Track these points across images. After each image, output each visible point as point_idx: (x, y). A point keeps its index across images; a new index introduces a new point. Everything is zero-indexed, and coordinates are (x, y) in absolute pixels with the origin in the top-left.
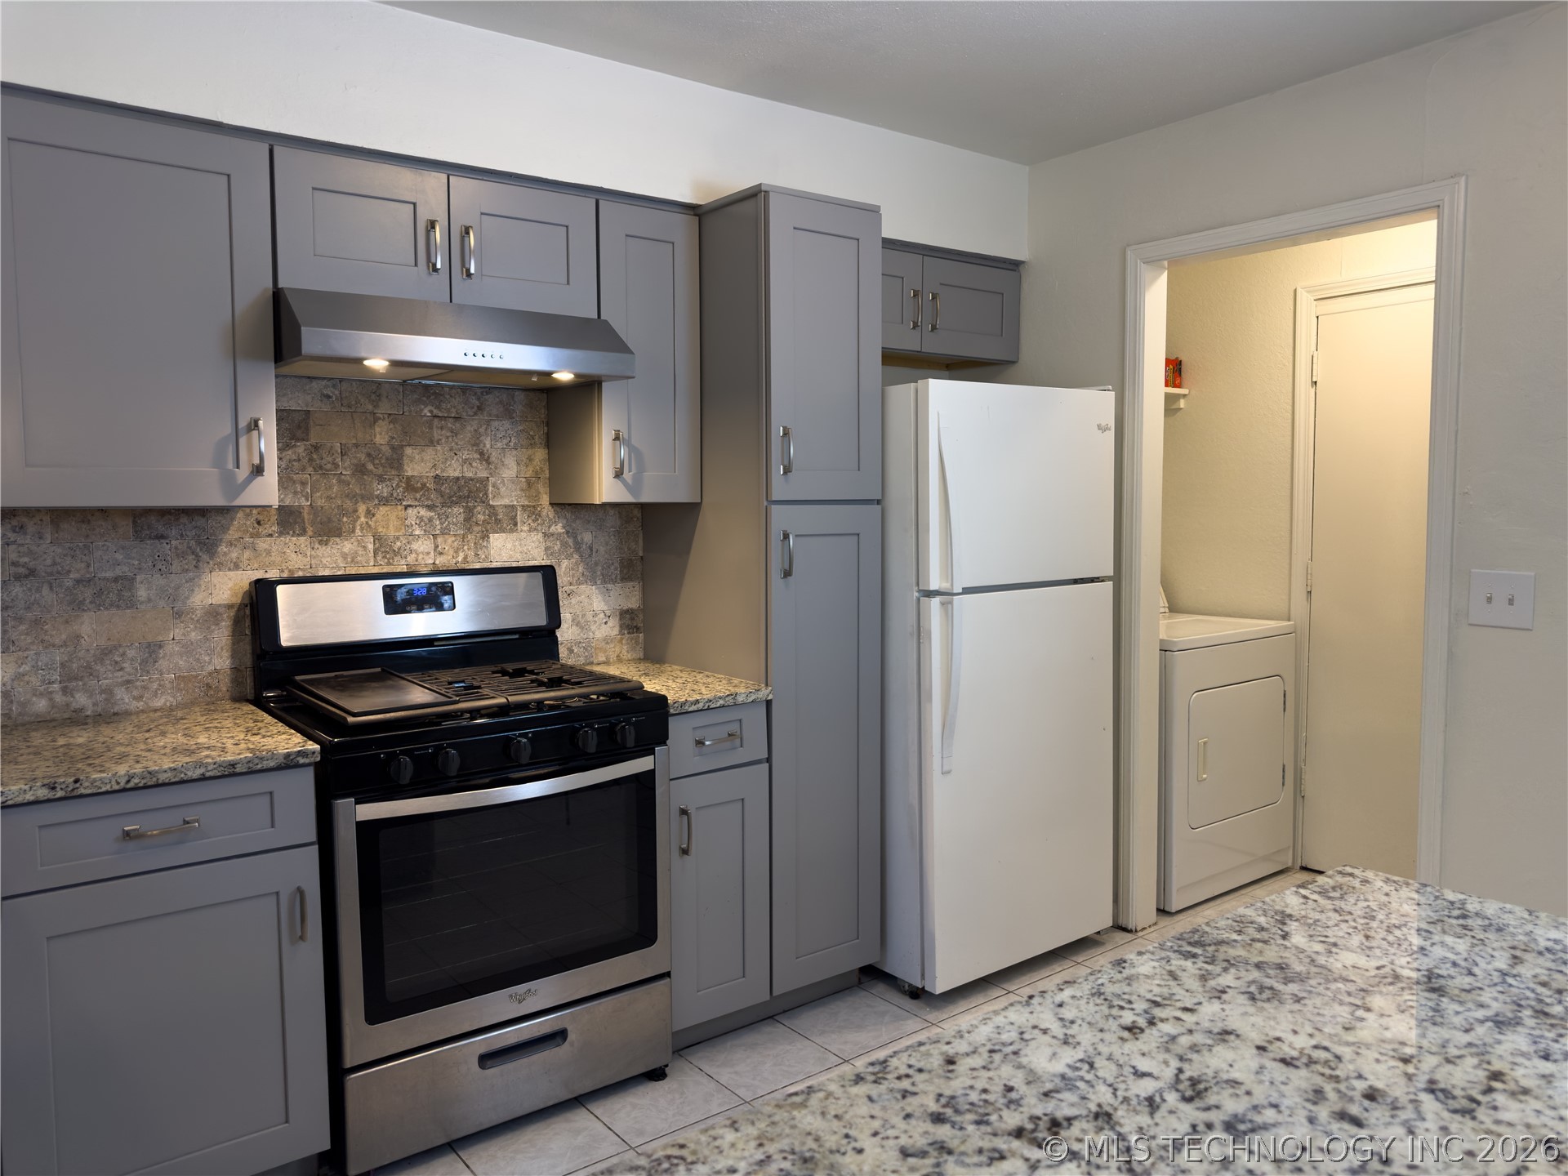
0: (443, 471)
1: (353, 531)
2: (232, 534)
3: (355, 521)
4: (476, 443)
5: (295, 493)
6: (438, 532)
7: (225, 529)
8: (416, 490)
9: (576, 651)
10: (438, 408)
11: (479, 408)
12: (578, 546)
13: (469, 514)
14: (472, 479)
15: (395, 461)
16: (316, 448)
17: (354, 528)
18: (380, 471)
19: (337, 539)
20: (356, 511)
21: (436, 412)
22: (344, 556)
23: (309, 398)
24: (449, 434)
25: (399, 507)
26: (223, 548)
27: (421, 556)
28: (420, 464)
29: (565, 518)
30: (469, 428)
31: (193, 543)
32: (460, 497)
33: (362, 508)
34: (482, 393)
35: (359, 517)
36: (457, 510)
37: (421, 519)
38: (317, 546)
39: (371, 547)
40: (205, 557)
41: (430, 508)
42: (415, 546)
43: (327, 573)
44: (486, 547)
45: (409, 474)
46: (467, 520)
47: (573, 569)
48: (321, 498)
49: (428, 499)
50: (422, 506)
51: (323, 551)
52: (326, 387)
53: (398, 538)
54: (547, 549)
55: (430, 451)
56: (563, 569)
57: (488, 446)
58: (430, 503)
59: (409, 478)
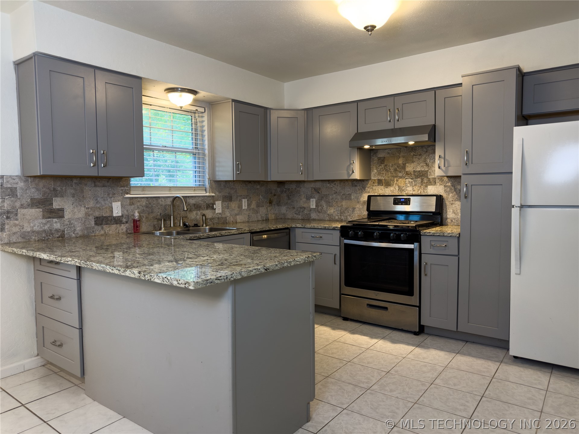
0: (416, 169)
1: (393, 185)
2: (369, 185)
3: (394, 182)
4: (425, 161)
5: (381, 176)
6: (414, 185)
7: (367, 184)
8: (408, 174)
9: (453, 221)
10: (415, 153)
11: (426, 152)
12: (455, 190)
13: (422, 180)
14: (423, 171)
15: (404, 167)
16: (386, 165)
17: (394, 184)
18: (400, 170)
19: (390, 187)
20: (394, 180)
21: (414, 154)
22: (391, 191)
23: (385, 154)
24: (418, 159)
25: (404, 179)
26: (367, 189)
27: (409, 191)
28: (410, 168)
29: (452, 181)
30: (423, 157)
31: (361, 187)
32: (420, 176)
33: (395, 179)
34: (427, 147)
35: (395, 182)
36: (419, 180)
37: (409, 182)
38: (385, 188)
39: (397, 189)
40: (363, 190)
41: (412, 179)
42: (408, 189)
43: (387, 194)
44: (427, 189)
45: (407, 170)
46: (422, 182)
47: (454, 197)
48: (386, 177)
49: (411, 177)
50: (410, 178)
51: (386, 189)
52: (389, 151)
53: (404, 187)
54: (445, 190)
55: (413, 164)
56: (450, 196)
57: (428, 162)
58: (412, 178)
59: (407, 171)
